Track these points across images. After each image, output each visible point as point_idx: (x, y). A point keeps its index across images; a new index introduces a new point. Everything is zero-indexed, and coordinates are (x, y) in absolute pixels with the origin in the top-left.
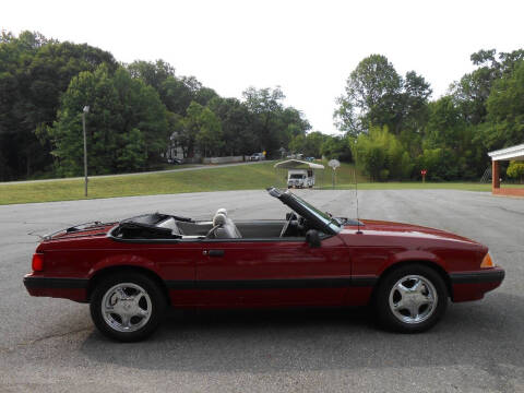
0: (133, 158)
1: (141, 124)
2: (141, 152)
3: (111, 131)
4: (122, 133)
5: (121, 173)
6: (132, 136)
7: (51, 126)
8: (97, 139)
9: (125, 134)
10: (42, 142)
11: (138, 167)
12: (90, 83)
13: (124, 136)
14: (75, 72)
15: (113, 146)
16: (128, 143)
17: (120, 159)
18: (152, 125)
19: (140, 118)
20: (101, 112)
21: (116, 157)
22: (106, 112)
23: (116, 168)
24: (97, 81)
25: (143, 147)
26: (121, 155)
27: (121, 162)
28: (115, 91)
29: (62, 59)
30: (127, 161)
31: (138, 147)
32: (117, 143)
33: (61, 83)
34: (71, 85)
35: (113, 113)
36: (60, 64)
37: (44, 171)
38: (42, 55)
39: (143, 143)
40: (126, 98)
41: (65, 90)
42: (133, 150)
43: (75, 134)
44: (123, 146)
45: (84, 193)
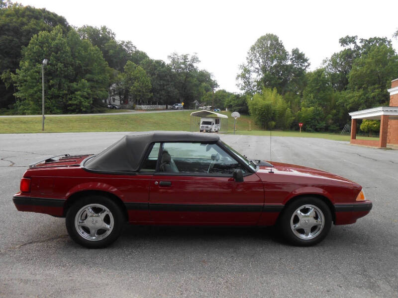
0: (81, 102)
1: (88, 76)
2: (87, 98)
3: (63, 80)
4: (73, 82)
5: (71, 113)
6: (80, 85)
7: (14, 72)
8: (53, 86)
9: (75, 83)
10: (7, 85)
11: (84, 109)
12: (47, 40)
13: (74, 85)
14: (36, 31)
15: (66, 92)
16: (77, 90)
17: (70, 102)
18: (96, 78)
19: (90, 72)
20: (57, 65)
21: (67, 101)
22: (60, 65)
23: (66, 109)
24: (53, 39)
25: (89, 94)
26: (71, 99)
27: (71, 105)
28: (68, 49)
29: (24, 20)
30: (76, 105)
31: (85, 94)
32: (68, 90)
33: (23, 39)
34: (31, 41)
35: (65, 66)
36: (23, 24)
37: (8, 109)
38: (8, 15)
39: (89, 91)
40: (77, 54)
41: (26, 45)
42: (82, 96)
43: (35, 81)
44: (73, 93)
45: (41, 128)
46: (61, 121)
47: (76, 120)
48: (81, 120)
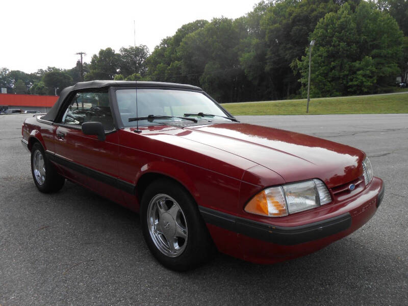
0: (362, 82)
1: (375, 51)
2: (371, 77)
3: (345, 61)
4: (355, 61)
6: (363, 63)
7: (300, 60)
8: (334, 68)
9: (358, 62)
10: (295, 73)
11: (366, 90)
12: (332, 21)
13: (357, 64)
14: (322, 15)
15: (346, 73)
16: (359, 69)
17: (350, 83)
18: (384, 52)
19: (377, 47)
20: (339, 45)
21: (347, 82)
22: (342, 44)
23: (346, 92)
24: (339, 18)
25: (372, 72)
26: (352, 80)
27: (351, 87)
28: (353, 25)
29: (314, 6)
30: (357, 85)
31: (368, 72)
32: (350, 71)
33: (311, 25)
34: (317, 26)
35: (349, 44)
36: (313, 10)
38: (301, 6)
39: (374, 69)
40: (363, 29)
41: (312, 32)
42: (364, 76)
43: (317, 65)
44: (355, 73)
45: (306, 110)
46: (330, 103)
47: (348, 102)
48: (354, 102)
